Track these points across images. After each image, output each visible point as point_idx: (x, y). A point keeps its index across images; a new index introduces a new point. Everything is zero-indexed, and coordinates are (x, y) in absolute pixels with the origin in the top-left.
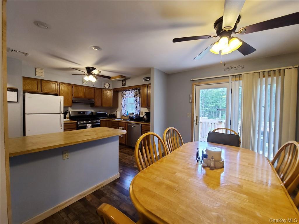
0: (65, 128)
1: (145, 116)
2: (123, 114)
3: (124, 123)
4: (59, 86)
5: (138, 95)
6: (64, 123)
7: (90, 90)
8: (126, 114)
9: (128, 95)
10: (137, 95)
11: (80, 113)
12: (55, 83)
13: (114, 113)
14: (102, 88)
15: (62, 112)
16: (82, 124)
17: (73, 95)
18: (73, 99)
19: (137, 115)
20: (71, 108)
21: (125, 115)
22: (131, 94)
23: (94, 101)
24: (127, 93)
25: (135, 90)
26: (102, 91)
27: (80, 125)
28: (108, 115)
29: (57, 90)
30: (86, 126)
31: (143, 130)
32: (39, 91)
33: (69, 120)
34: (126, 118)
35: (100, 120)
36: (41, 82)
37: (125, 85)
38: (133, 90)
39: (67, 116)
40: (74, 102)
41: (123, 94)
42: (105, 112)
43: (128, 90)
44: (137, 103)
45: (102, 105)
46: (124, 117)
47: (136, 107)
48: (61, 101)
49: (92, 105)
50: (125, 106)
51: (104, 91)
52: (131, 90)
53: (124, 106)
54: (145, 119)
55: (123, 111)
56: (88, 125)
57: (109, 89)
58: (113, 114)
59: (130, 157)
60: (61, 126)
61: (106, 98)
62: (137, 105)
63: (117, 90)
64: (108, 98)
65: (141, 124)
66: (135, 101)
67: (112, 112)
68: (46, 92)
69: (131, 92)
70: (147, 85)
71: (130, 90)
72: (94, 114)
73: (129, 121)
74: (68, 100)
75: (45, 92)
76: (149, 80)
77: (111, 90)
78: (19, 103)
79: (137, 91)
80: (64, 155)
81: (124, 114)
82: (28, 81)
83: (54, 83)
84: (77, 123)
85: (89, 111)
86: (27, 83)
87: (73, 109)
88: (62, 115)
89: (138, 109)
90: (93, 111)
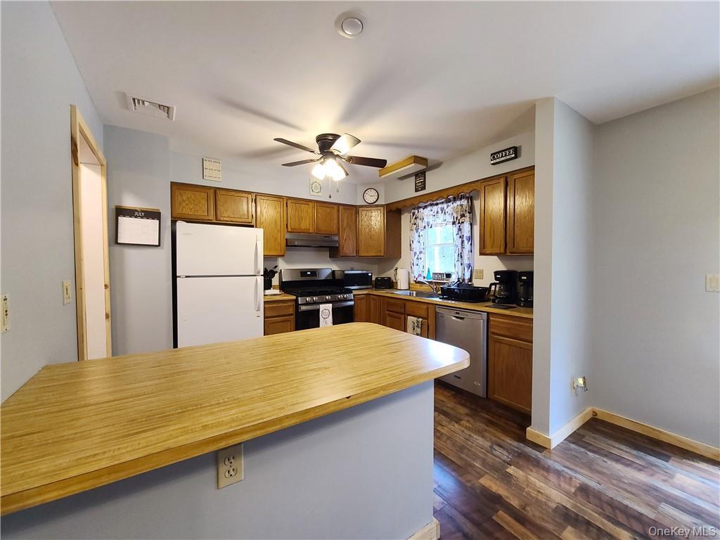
0: (269, 314)
1: (495, 284)
2: (417, 276)
3: (425, 307)
4: (255, 203)
5: (467, 215)
6: (264, 302)
7: (328, 210)
8: (424, 278)
9: (431, 220)
10: (463, 216)
11: (303, 273)
12: (246, 195)
13: (389, 274)
14: (358, 204)
15: (259, 272)
16: (307, 304)
17: (287, 225)
18: (288, 236)
19: (464, 280)
20: (284, 260)
21: (420, 279)
22: (441, 216)
23: (338, 242)
24: (427, 213)
25: (455, 200)
26: (357, 212)
27: (303, 308)
28: (374, 279)
29: (250, 215)
30: (319, 310)
31: (493, 333)
32: (212, 217)
33: (277, 292)
34: (425, 288)
35: (355, 292)
36: (215, 194)
37: (424, 188)
38: (448, 201)
39: (275, 281)
40: (290, 245)
41: (416, 218)
42: (364, 272)
43: (431, 205)
44: (463, 242)
45: (358, 251)
46: (418, 287)
47: (461, 256)
48: (258, 242)
49: (334, 252)
50: (421, 252)
51: (364, 213)
52: (442, 203)
53: (418, 253)
54: (494, 295)
55: (415, 268)
56: (322, 307)
57: (377, 206)
58: (385, 275)
59: (451, 426)
60: (258, 310)
61: (367, 230)
62: (463, 247)
63: (400, 206)
64: (373, 233)
65: (488, 313)
66: (456, 237)
67: (385, 271)
68: (228, 219)
69: (442, 209)
70: (506, 178)
71: (437, 204)
72: (338, 276)
73: (438, 299)
74: (276, 239)
75: (225, 219)
76: (516, 157)
77: (382, 209)
78: (163, 248)
79: (462, 205)
80: (223, 469)
81: (420, 275)
82: (188, 194)
83: (244, 195)
84: (296, 301)
85: (327, 267)
86: (185, 199)
87: (288, 262)
88: (261, 280)
89: (466, 262)
90: (335, 267)
